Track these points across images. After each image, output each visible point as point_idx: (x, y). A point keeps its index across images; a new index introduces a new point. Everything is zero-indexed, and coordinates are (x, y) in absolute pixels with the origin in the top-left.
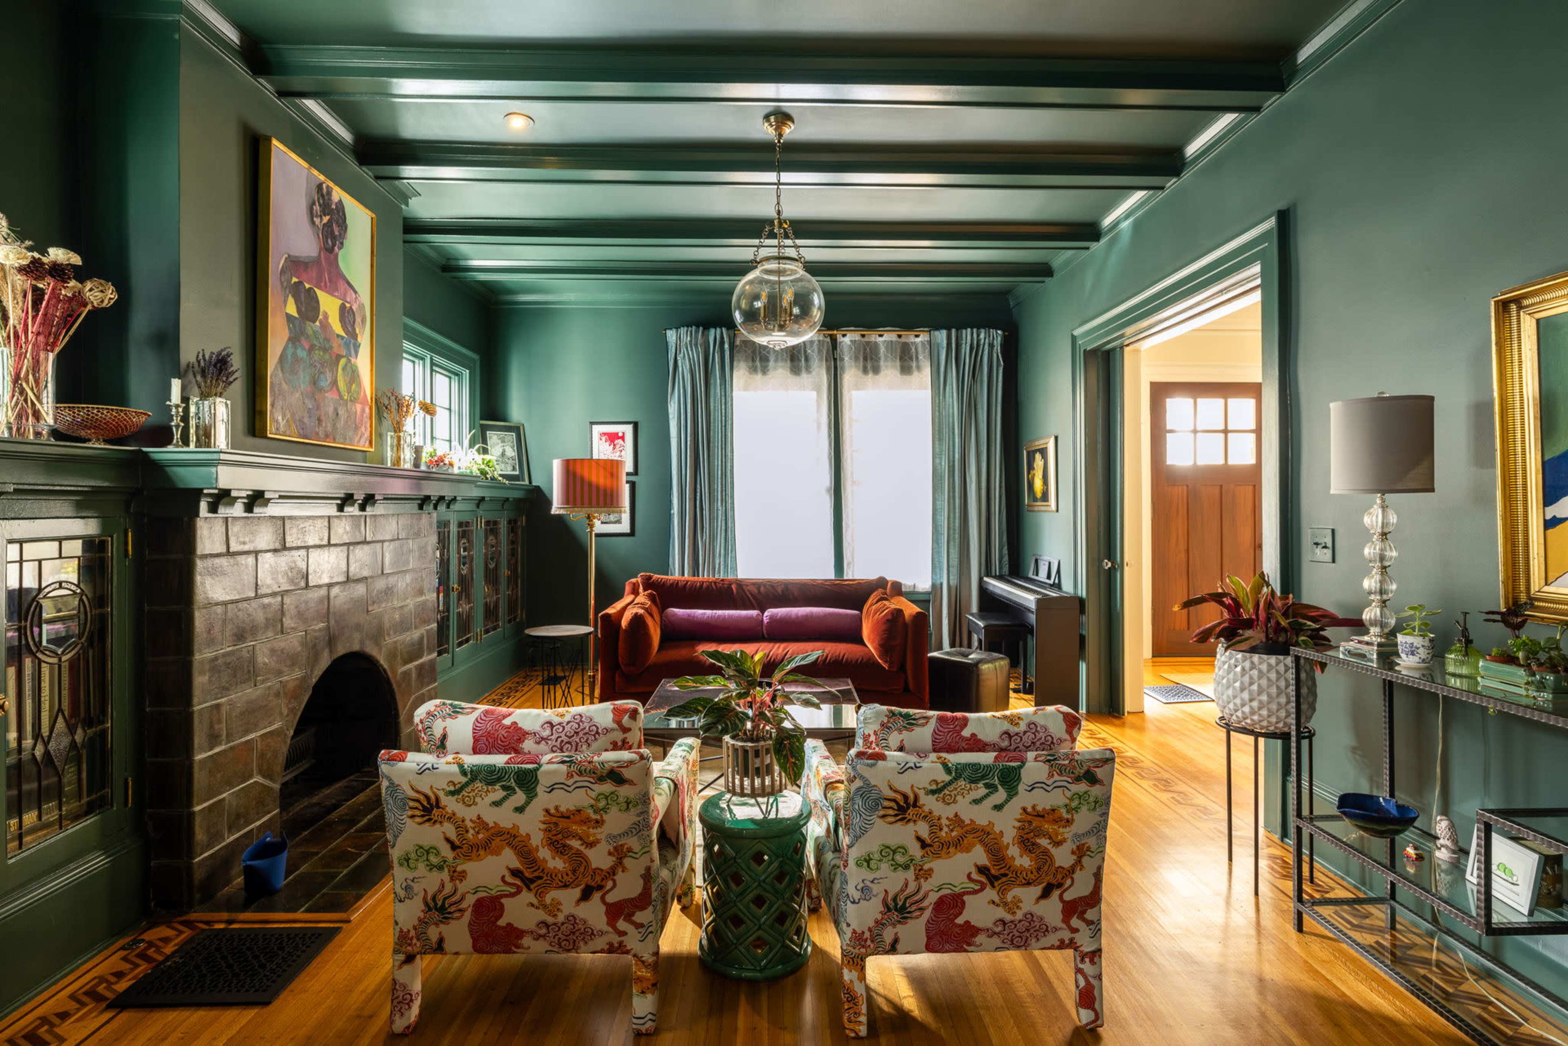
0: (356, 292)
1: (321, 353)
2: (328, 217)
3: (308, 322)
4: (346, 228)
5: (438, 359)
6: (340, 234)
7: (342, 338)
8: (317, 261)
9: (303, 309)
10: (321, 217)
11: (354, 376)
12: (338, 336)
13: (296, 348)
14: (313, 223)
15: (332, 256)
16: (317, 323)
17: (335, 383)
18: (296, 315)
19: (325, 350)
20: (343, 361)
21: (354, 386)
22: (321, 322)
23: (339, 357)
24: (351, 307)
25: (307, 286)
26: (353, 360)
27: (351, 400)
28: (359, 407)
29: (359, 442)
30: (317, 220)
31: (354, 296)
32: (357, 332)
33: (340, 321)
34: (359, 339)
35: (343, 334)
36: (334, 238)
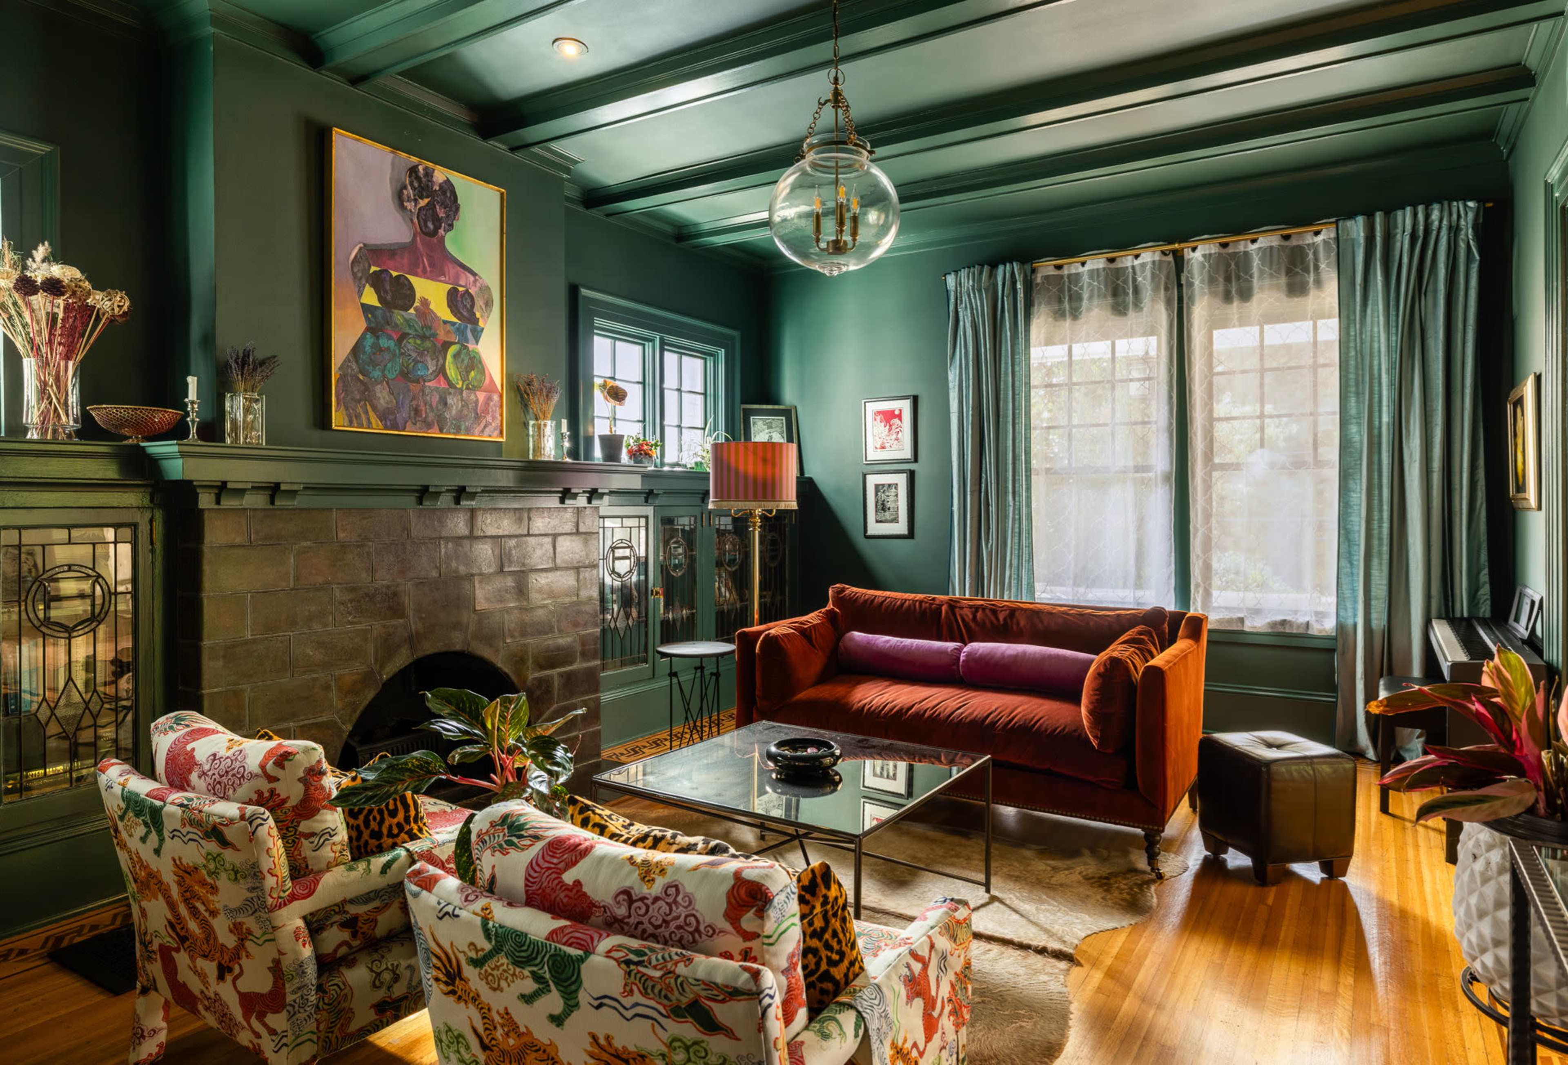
0: (474, 274)
1: (418, 342)
2: (426, 201)
3: (396, 311)
4: (457, 208)
5: (669, 338)
6: (448, 216)
7: (453, 324)
8: (410, 248)
9: (389, 298)
10: (416, 200)
11: (474, 363)
12: (445, 322)
13: (378, 338)
14: (402, 207)
15: (435, 240)
16: (412, 311)
17: (441, 371)
18: (377, 304)
19: (423, 338)
20: (453, 350)
21: (472, 374)
22: (416, 309)
23: (447, 345)
24: (467, 291)
25: (394, 274)
26: (471, 346)
27: (468, 388)
28: (481, 396)
29: (483, 431)
30: (409, 205)
31: (472, 278)
32: (478, 315)
33: (449, 306)
34: (481, 324)
35: (455, 320)
36: (437, 221)
